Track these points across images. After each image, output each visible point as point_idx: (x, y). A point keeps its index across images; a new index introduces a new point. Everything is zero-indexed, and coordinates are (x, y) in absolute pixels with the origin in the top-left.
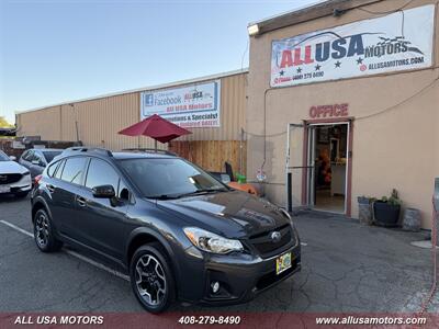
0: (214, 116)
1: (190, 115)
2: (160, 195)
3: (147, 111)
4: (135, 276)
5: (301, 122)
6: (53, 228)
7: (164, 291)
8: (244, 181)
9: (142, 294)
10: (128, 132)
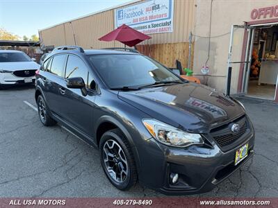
0: (168, 24)
1: (150, 24)
2: (122, 87)
3: (119, 23)
4: (103, 156)
5: (243, 24)
6: (48, 109)
7: (126, 173)
8: (191, 74)
9: (109, 171)
10: (106, 38)
